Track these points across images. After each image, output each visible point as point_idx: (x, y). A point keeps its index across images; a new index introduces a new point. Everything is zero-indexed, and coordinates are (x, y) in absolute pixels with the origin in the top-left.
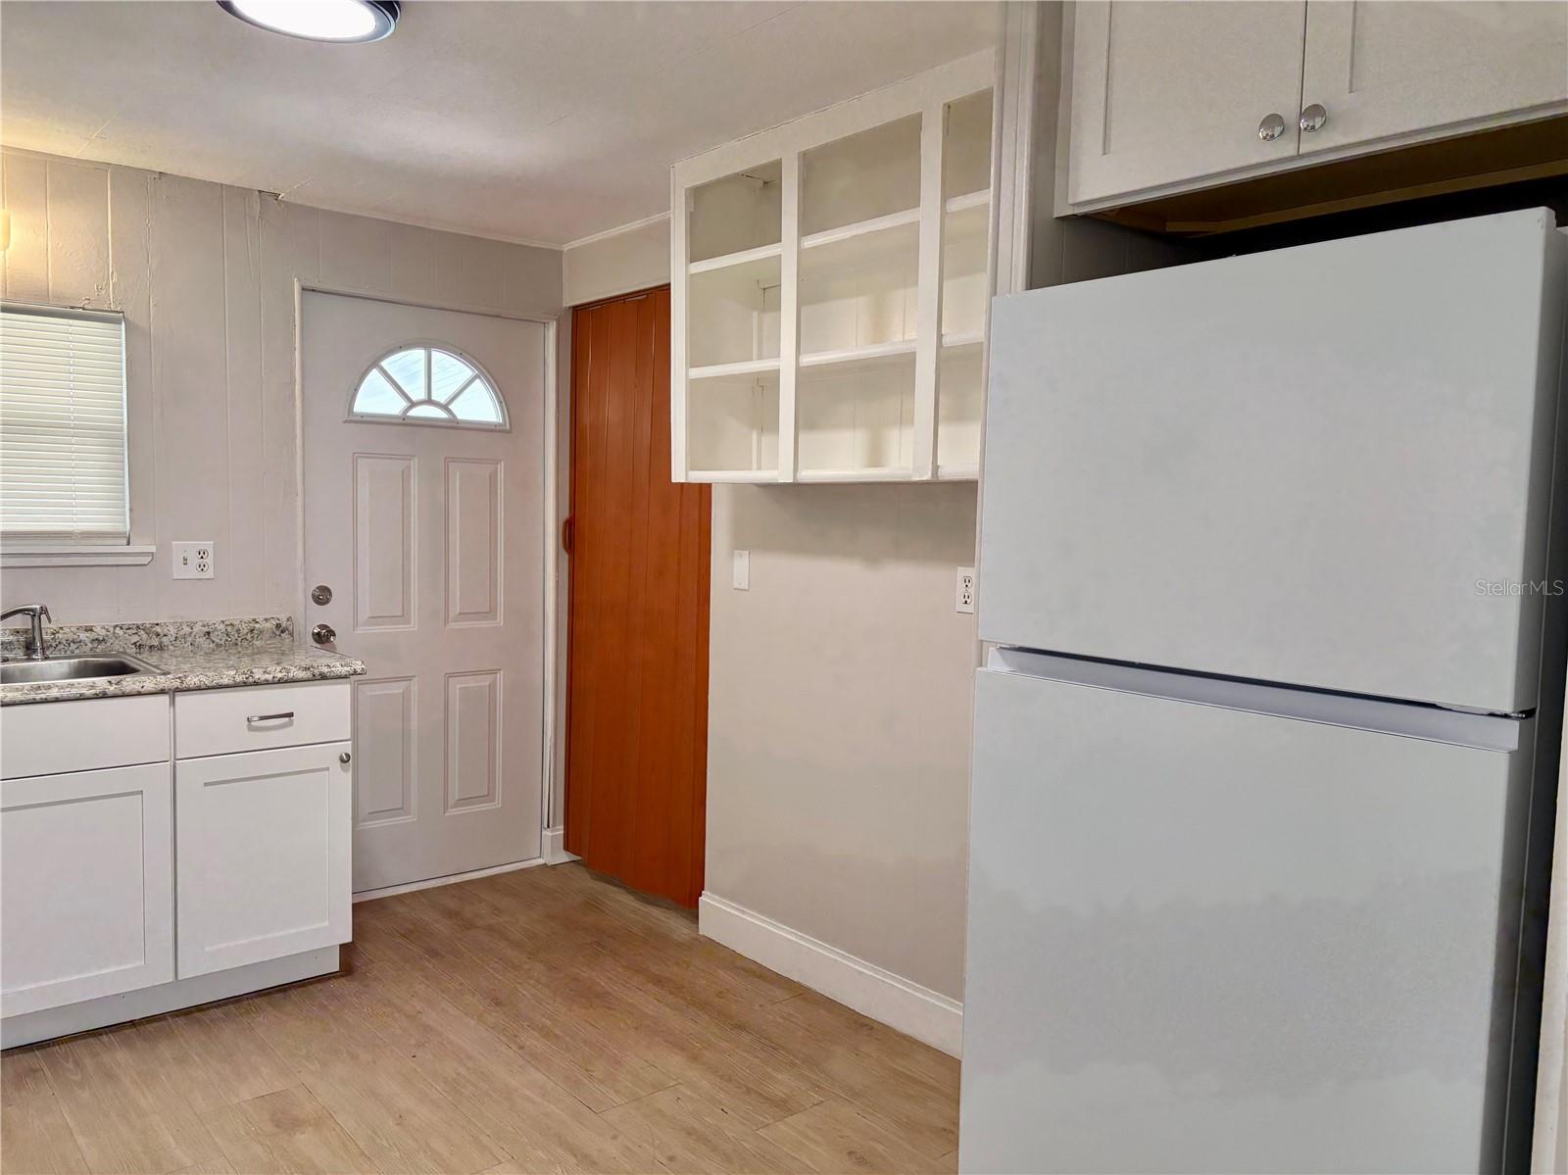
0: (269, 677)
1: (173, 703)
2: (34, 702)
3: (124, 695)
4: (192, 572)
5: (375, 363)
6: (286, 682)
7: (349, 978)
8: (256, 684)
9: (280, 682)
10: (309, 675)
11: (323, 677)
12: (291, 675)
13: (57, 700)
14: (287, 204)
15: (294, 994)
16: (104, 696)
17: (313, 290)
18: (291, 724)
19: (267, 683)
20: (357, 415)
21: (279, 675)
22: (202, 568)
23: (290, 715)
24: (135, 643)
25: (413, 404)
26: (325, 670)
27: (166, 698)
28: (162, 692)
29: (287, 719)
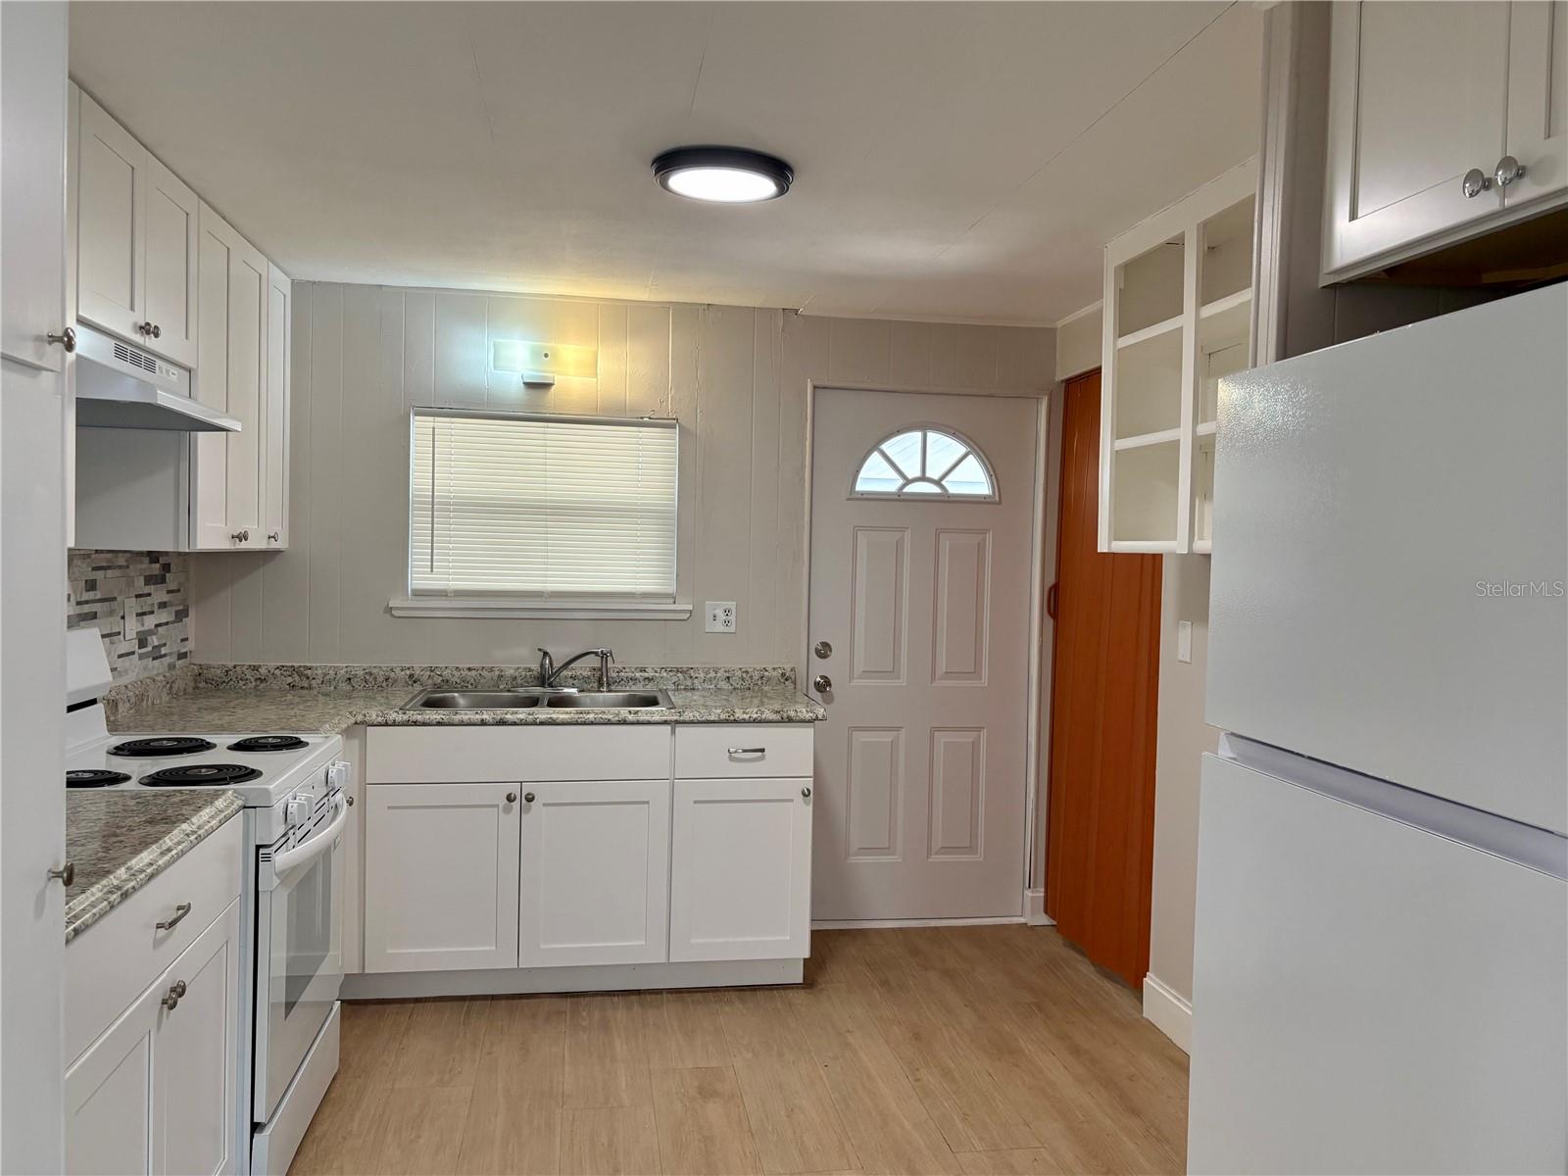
0: (746, 717)
1: (673, 732)
2: (577, 724)
3: (638, 723)
4: (719, 627)
5: (876, 446)
6: (760, 722)
7: (808, 991)
8: (735, 721)
9: (755, 721)
10: (778, 717)
11: (790, 720)
12: (764, 717)
13: (592, 723)
14: (802, 316)
15: (760, 994)
16: (624, 722)
17: (824, 388)
18: (763, 758)
19: (744, 721)
20: (858, 493)
21: (755, 716)
22: (727, 623)
23: (763, 750)
25: (908, 482)
26: (792, 714)
27: (669, 728)
28: (665, 723)
29: (760, 754)
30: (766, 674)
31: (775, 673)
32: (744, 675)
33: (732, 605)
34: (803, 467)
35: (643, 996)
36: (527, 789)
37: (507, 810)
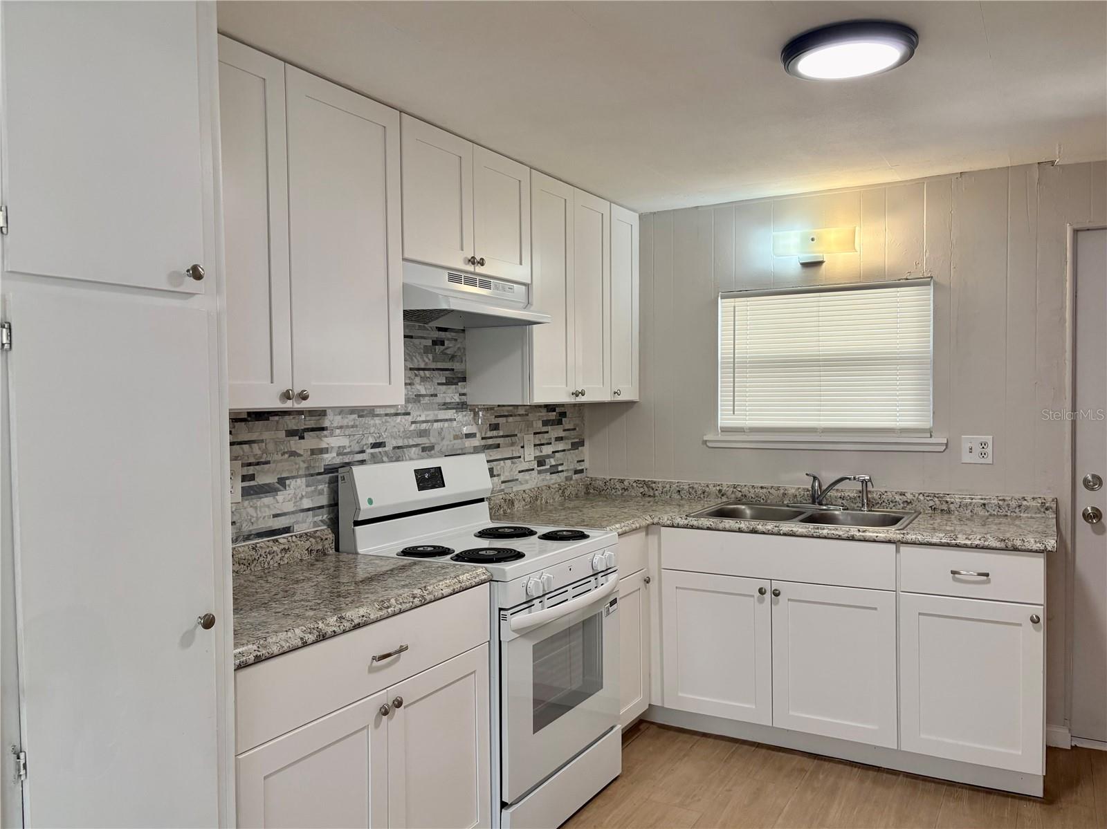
0: (968, 542)
1: (897, 551)
2: (813, 537)
3: (865, 540)
4: (974, 458)
6: (982, 548)
7: (1046, 806)
8: (957, 546)
9: (977, 547)
10: (1002, 545)
11: (1015, 549)
12: (986, 543)
13: (825, 538)
14: (1060, 166)
15: (992, 798)
16: (852, 539)
17: (1088, 230)
18: (988, 582)
19: (966, 546)
21: (977, 542)
22: (983, 455)
23: (987, 575)
24: (931, 507)
26: (1018, 543)
27: (893, 547)
28: (889, 542)
29: (985, 578)
30: (1025, 503)
31: (1034, 503)
32: (1001, 503)
33: (988, 439)
34: (1063, 308)
35: (880, 774)
36: (776, 585)
37: (761, 601)
